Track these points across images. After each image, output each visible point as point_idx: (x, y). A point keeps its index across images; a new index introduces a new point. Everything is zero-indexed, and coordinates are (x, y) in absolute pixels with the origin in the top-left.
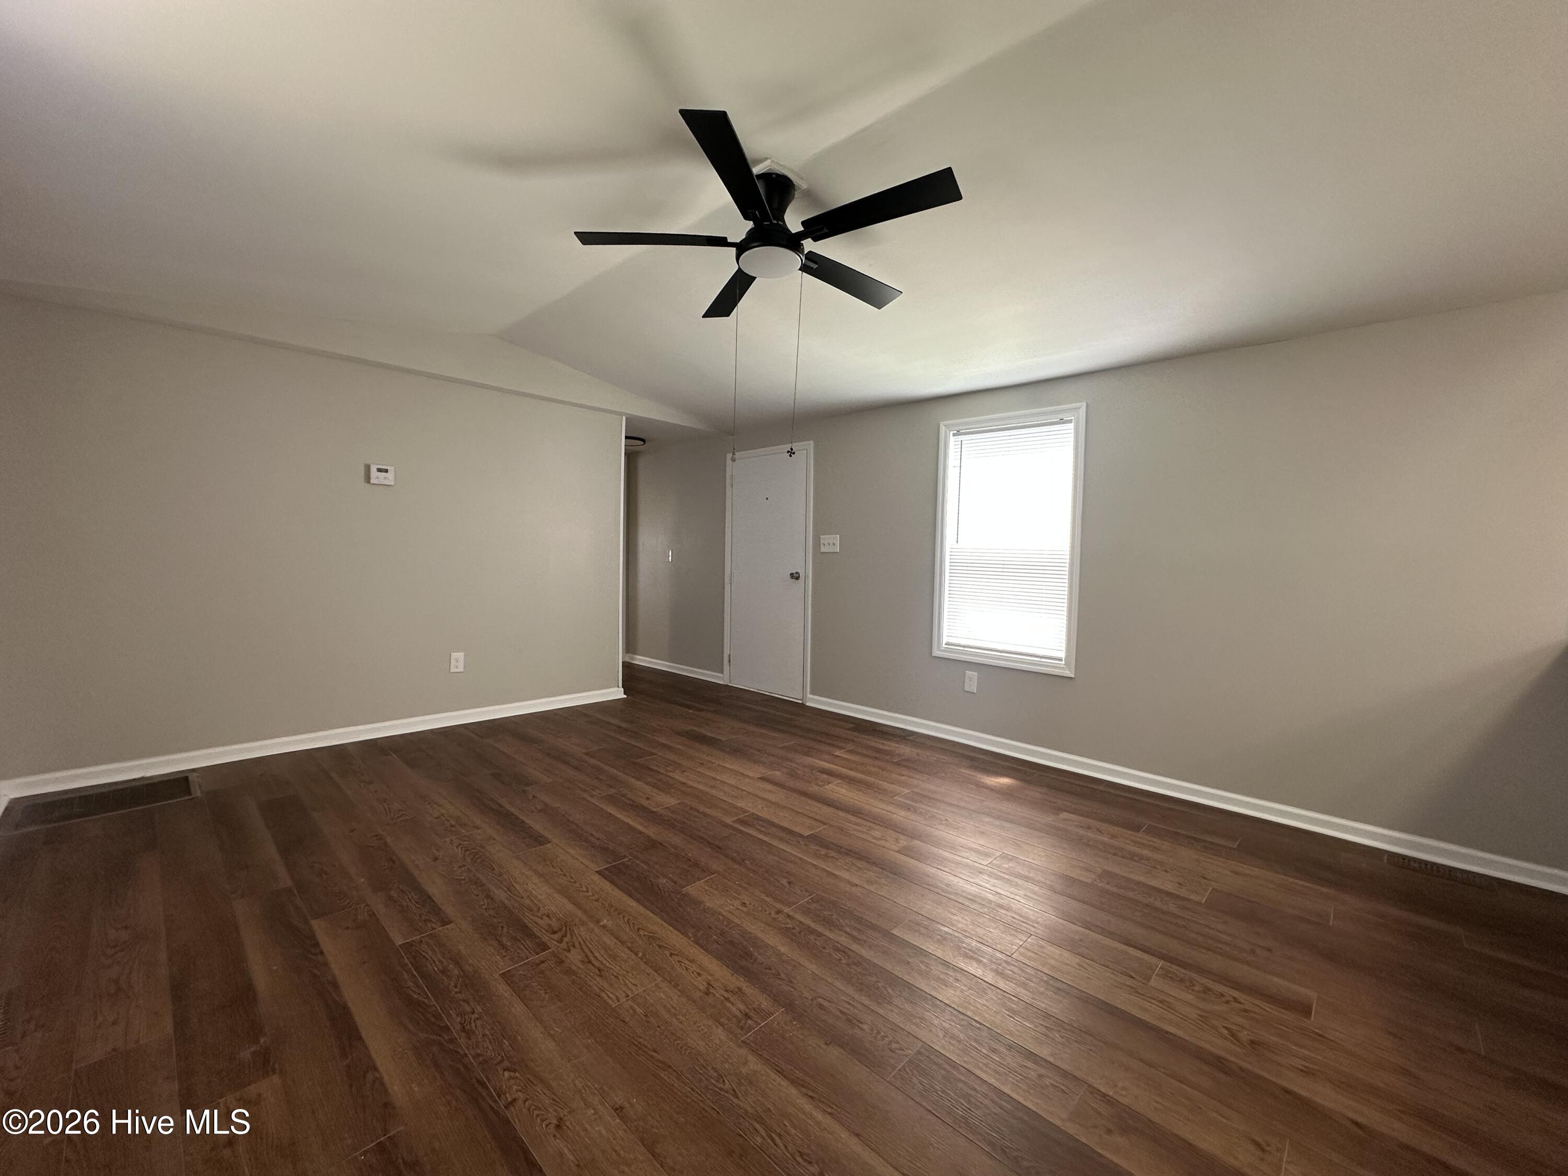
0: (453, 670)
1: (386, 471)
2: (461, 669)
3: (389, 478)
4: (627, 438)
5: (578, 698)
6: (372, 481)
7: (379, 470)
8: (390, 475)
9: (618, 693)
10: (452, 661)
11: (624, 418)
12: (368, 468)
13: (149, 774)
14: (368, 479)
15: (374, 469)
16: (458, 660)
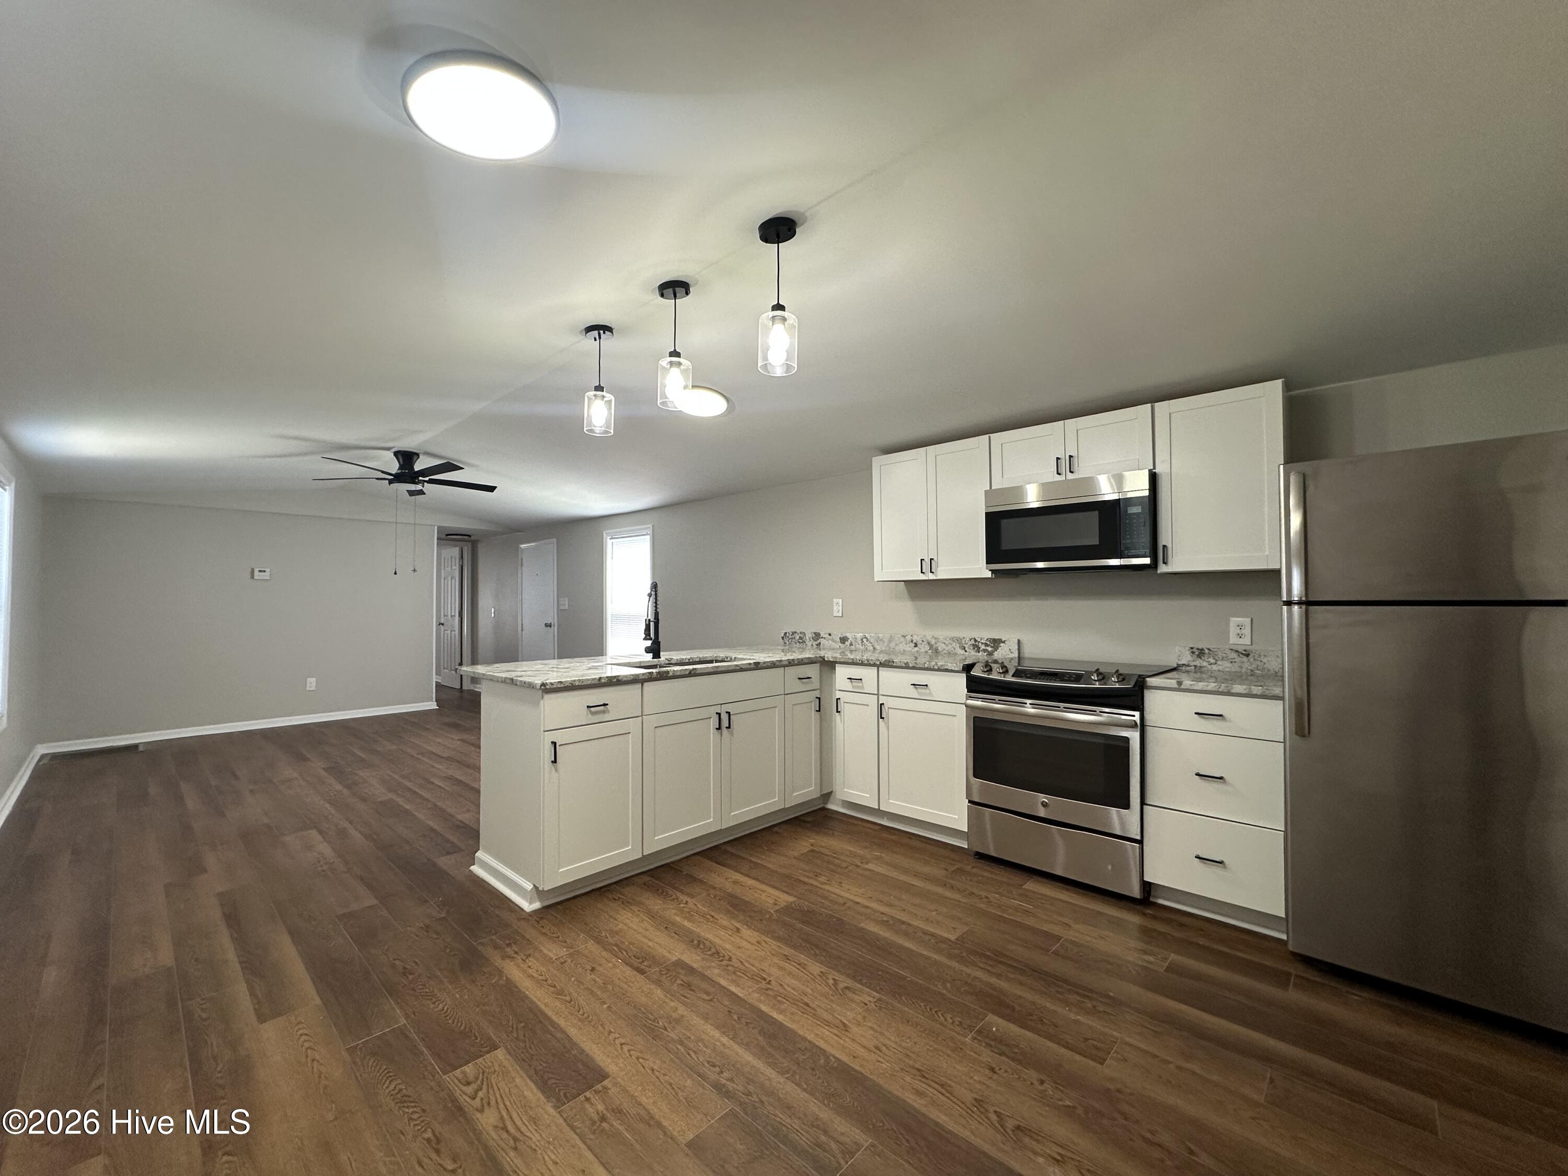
0: (308, 689)
1: (265, 571)
2: (313, 688)
3: (266, 576)
4: (438, 539)
5: (400, 708)
6: (255, 578)
7: (260, 571)
8: (267, 574)
9: (433, 705)
10: (308, 683)
11: (436, 527)
12: (253, 570)
13: (115, 744)
14: (252, 576)
15: (256, 571)
16: (312, 683)
